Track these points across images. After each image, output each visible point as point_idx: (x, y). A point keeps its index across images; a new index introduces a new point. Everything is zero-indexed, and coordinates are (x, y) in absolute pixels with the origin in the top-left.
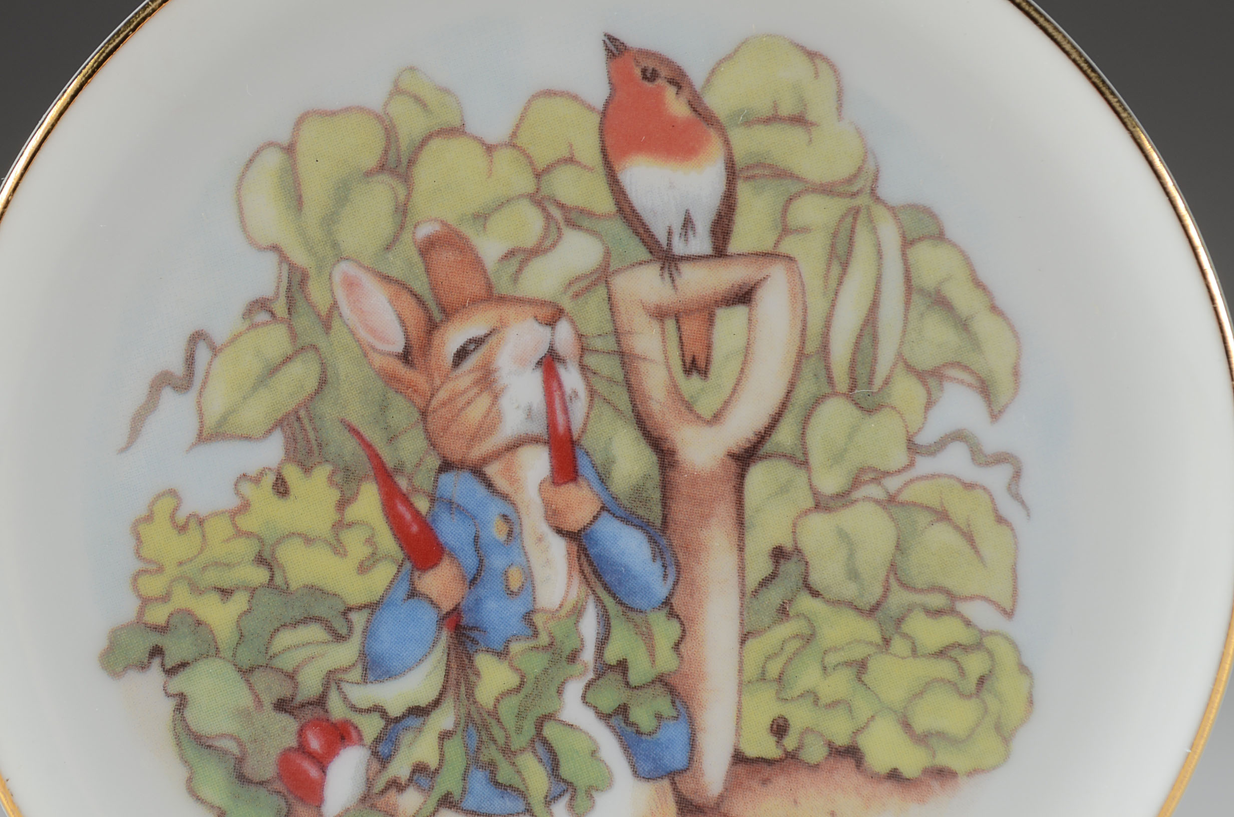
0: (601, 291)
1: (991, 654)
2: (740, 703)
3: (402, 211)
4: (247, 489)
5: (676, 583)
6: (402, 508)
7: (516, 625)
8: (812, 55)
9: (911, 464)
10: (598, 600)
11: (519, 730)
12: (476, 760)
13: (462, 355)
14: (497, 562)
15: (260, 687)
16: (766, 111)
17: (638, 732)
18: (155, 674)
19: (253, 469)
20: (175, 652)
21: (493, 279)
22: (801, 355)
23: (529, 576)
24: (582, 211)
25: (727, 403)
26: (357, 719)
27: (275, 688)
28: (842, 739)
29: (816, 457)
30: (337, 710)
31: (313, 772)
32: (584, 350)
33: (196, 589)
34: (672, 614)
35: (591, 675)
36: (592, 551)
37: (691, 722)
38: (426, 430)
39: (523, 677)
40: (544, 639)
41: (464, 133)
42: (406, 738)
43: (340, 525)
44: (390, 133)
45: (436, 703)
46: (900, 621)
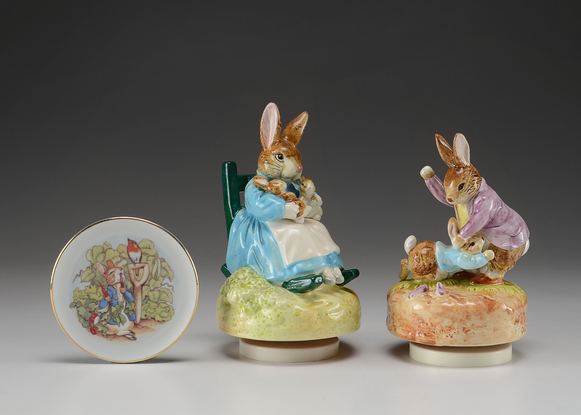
0: (127, 266)
1: (170, 308)
2: (141, 313)
3: (105, 257)
4: (86, 287)
5: (134, 299)
6: (104, 290)
7: (116, 303)
8: (151, 241)
9: (161, 287)
10: (126, 301)
11: (116, 315)
12: (111, 318)
13: (111, 273)
14: (114, 296)
15: (87, 310)
16: (146, 247)
17: (130, 316)
18: (75, 308)
19: (87, 286)
20: (78, 305)
21: (115, 265)
22: (149, 274)
23: (118, 298)
24: (125, 258)
25: (141, 279)
26: (98, 313)
27: (89, 310)
28: (153, 317)
29: (150, 286)
30: (96, 312)
31: (93, 319)
32: (125, 273)
33: (80, 299)
34: (134, 303)
35: (125, 309)
36: (125, 295)
37: (136, 314)
38: (107, 282)
39: (117, 309)
40: (119, 305)
41: (112, 249)
42: (104, 316)
43: (97, 292)
44: (103, 249)
45: (107, 312)
46: (159, 304)
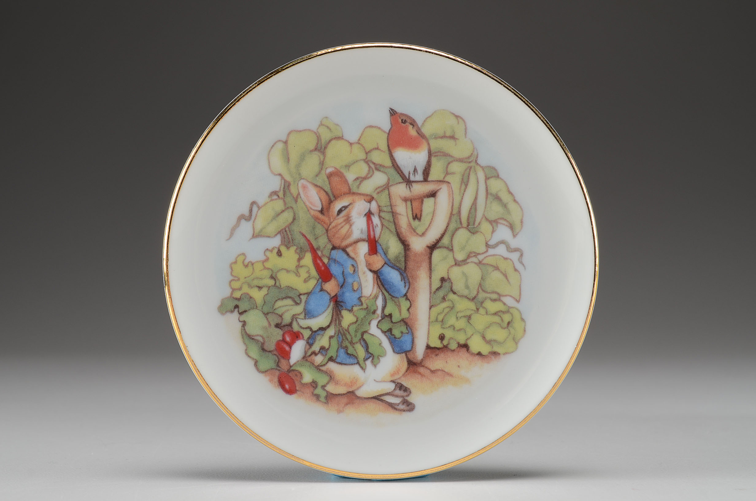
0: (386, 192)
1: (512, 315)
2: (429, 328)
3: (322, 164)
4: (268, 253)
5: (409, 289)
6: (319, 261)
7: (356, 301)
8: (457, 117)
9: (487, 251)
10: (383, 293)
11: (356, 336)
12: (341, 346)
13: (340, 211)
14: (350, 280)
15: (270, 319)
16: (442, 134)
17: (395, 338)
18: (236, 314)
19: (270, 248)
20: (243, 306)
21: (351, 187)
22: (452, 214)
23: (360, 285)
24: (381, 165)
25: (427, 230)
26: (302, 331)
27: (274, 320)
28: (462, 342)
29: (456, 248)
30: (296, 328)
31: (287, 348)
32: (380, 211)
33: (250, 286)
34: (407, 299)
35: (380, 318)
36: (381, 277)
37: (413, 334)
38: (328, 236)
39: (357, 318)
40: (365, 306)
41: (343, 139)
42: (318, 338)
43: (298, 267)
44: (319, 138)
45: (329, 326)
46: (482, 303)
